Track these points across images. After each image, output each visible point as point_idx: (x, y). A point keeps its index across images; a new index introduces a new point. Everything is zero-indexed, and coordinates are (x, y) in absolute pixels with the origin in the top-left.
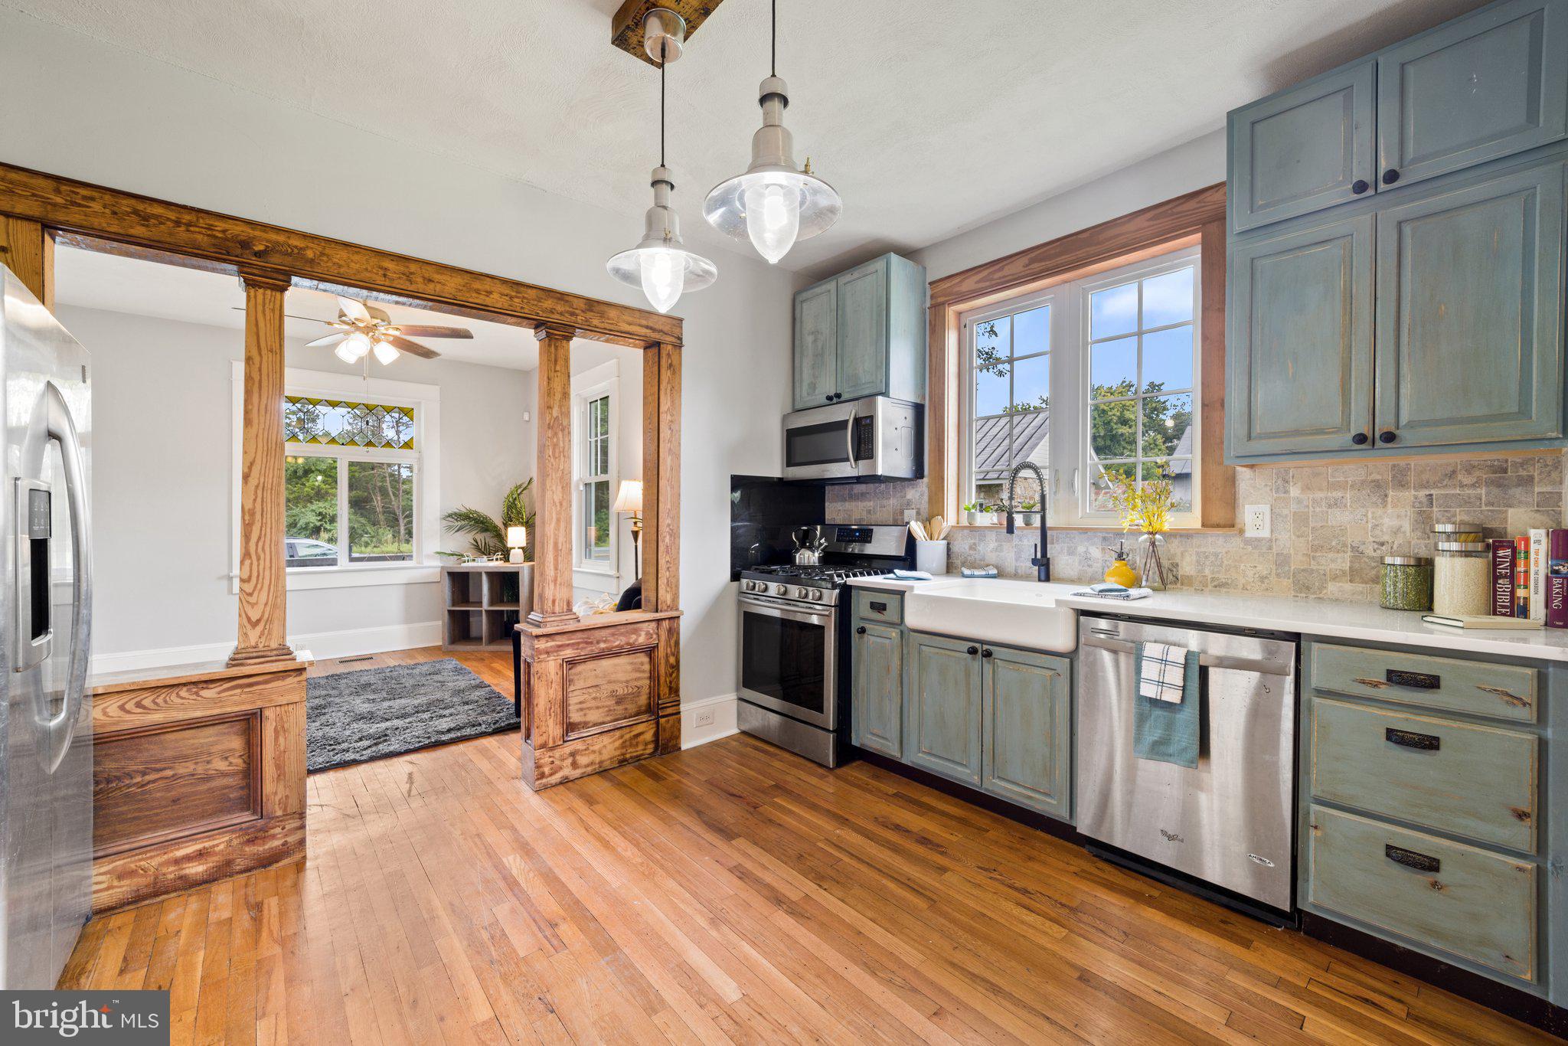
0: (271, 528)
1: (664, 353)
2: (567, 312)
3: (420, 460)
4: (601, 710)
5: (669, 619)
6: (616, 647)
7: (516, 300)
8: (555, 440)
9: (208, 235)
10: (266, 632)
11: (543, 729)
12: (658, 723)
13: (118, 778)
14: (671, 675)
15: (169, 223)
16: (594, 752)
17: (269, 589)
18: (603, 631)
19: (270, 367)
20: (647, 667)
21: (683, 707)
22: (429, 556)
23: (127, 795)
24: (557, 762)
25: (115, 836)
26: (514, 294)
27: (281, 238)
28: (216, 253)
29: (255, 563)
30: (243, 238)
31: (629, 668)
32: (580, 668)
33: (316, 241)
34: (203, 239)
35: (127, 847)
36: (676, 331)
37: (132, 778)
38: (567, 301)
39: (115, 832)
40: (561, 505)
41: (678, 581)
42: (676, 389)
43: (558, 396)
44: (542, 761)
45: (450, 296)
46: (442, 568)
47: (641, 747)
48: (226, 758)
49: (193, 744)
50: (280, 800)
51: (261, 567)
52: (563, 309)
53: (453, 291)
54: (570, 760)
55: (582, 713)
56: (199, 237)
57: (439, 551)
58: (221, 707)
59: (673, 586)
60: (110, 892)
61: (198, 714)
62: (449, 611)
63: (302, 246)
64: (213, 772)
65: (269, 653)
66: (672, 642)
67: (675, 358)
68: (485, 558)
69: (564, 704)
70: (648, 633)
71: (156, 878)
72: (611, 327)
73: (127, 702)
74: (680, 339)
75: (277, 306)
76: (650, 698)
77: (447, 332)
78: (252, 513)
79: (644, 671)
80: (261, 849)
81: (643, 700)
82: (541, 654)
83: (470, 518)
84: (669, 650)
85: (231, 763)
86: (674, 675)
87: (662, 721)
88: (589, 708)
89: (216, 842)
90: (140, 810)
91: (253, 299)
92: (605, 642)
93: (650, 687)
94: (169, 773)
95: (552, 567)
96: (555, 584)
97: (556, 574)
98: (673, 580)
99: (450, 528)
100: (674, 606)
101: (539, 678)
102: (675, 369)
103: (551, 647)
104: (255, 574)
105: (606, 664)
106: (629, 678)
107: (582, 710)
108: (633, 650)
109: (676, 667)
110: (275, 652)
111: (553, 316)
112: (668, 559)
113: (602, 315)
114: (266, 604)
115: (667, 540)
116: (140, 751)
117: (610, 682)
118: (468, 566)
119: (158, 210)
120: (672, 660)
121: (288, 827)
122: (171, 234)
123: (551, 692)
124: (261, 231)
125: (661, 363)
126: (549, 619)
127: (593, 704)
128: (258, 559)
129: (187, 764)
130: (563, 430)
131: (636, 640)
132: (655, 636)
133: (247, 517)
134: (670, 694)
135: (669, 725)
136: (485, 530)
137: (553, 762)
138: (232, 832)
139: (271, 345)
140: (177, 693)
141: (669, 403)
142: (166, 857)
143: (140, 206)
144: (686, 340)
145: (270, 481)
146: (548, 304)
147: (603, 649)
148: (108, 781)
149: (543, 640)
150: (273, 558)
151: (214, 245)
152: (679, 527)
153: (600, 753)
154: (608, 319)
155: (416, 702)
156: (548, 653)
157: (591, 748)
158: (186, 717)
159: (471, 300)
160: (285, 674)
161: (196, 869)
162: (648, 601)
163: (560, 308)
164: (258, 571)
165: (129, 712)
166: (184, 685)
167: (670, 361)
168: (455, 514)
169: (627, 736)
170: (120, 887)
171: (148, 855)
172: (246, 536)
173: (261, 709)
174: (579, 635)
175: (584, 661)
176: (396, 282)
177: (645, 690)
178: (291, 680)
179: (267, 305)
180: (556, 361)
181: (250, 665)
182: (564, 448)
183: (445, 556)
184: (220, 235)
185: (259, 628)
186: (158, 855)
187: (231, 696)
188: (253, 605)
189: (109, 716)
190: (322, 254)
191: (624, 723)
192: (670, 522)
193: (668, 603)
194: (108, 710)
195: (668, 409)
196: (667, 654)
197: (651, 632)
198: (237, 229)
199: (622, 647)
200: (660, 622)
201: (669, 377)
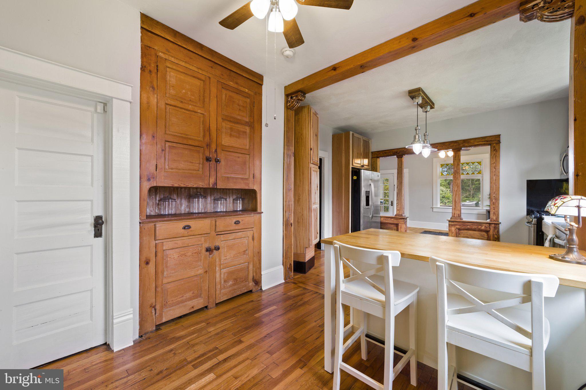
1: (492, 147)
2: (458, 145)
3: (482, 177)
5: (495, 224)
6: (473, 228)
18: (469, 223)
20: (487, 236)
22: (485, 206)
26: (443, 145)
27: (401, 150)
28: (393, 154)
31: (480, 235)
32: (462, 231)
34: (391, 153)
36: (498, 139)
42: (497, 156)
43: (456, 165)
49: (391, 226)
59: (496, 215)
61: (391, 222)
65: (400, 215)
66: (496, 231)
67: (497, 147)
70: (485, 227)
73: (384, 218)
74: (499, 141)
79: (485, 237)
84: (494, 233)
92: (470, 226)
96: (455, 210)
97: (455, 207)
100: (497, 220)
102: (497, 150)
105: (471, 232)
106: (479, 238)
108: (480, 231)
109: (498, 239)
112: (494, 206)
115: (494, 200)
116: (385, 226)
117: (472, 237)
119: (387, 151)
124: (398, 149)
125: (491, 150)
130: (458, 173)
131: (481, 228)
132: (488, 228)
140: (389, 219)
143: (385, 152)
144: (501, 140)
152: (499, 197)
163: (455, 145)
164: (398, 202)
166: (390, 217)
167: (494, 149)
173: (398, 223)
174: (461, 223)
179: (400, 161)
180: (456, 157)
181: (398, 216)
182: (458, 178)
185: (399, 211)
187: (395, 221)
188: (398, 207)
192: (495, 196)
193: (494, 219)
194: (382, 219)
195: (494, 163)
196: (493, 234)
197: (487, 226)
198: (395, 151)
199: (475, 229)
200: (491, 224)
201: (494, 153)
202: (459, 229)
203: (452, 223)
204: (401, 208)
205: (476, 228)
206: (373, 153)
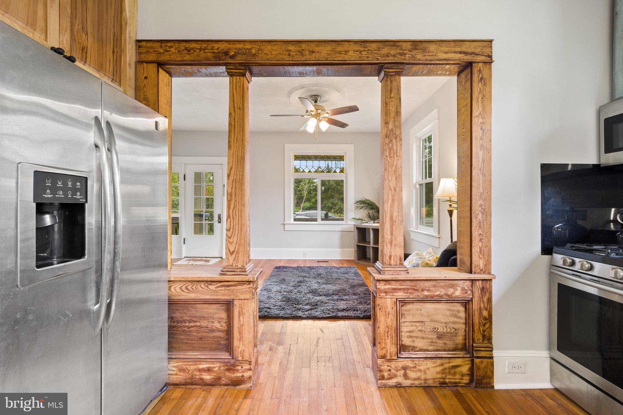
0: (239, 203)
1: (475, 70)
2: (398, 54)
3: (346, 177)
4: (426, 340)
5: (482, 280)
6: (437, 296)
7: (364, 53)
8: (391, 145)
9: (212, 53)
10: (236, 258)
11: (383, 345)
12: (472, 362)
13: (181, 322)
14: (484, 325)
15: (197, 50)
16: (420, 371)
17: (238, 235)
18: (426, 282)
19: (239, 118)
20: (463, 315)
21: (495, 353)
22: (350, 219)
23: (184, 331)
24: (393, 371)
25: (180, 349)
26: (362, 49)
27: (240, 46)
28: (215, 60)
29: (232, 221)
30: (225, 50)
31: (448, 313)
32: (409, 307)
33: (256, 43)
34: (210, 55)
35: (183, 356)
36: (487, 51)
37: (185, 323)
38: (398, 46)
39: (180, 347)
40: (395, 190)
41: (490, 250)
42: (487, 98)
43: (393, 114)
44: (382, 367)
45: (324, 59)
46: (354, 225)
47: (458, 377)
48: (220, 322)
49: (207, 312)
50: (240, 352)
51: (235, 223)
52: (395, 52)
53: (326, 56)
54: (402, 372)
55: (411, 339)
56: (209, 54)
57: (354, 217)
58: (217, 295)
59: (486, 254)
60: (177, 376)
61: (208, 297)
62: (357, 245)
63: (250, 47)
64: (215, 328)
65: (236, 270)
66: (485, 299)
67: (485, 73)
68: (372, 222)
69: (398, 331)
70: (463, 289)
71: (192, 376)
72: (431, 58)
73: (182, 286)
74: (490, 57)
75: (242, 84)
76: (465, 339)
77: (347, 109)
78: (231, 195)
79: (460, 318)
80: (232, 375)
81: (460, 340)
82: (381, 293)
83: (366, 203)
84: (482, 305)
85: (222, 325)
86: (487, 326)
87: (477, 361)
88: (417, 337)
89: (215, 366)
90: (188, 339)
91: (232, 83)
92: (428, 290)
93: (465, 331)
94: (198, 324)
95: (389, 233)
96: (391, 245)
97: (392, 238)
98: (486, 250)
99: (357, 207)
100: (487, 269)
101: (380, 309)
102: (486, 81)
103: (388, 289)
104: (232, 227)
105: (429, 307)
106: (447, 321)
107: (411, 337)
108: (451, 300)
109: (489, 319)
110: (239, 270)
111: (388, 59)
112: (480, 232)
113: (424, 50)
114: (236, 243)
115: (480, 217)
116: (188, 310)
117: (432, 321)
118: (365, 225)
119: (193, 45)
120: (485, 313)
121: (244, 367)
122: (198, 56)
123: (389, 320)
124: (233, 44)
125: (473, 78)
126: (386, 269)
127: (419, 334)
128: (233, 219)
129: (205, 321)
130: (396, 138)
131: (453, 293)
132: (469, 292)
133: (229, 197)
134: (483, 340)
135: (482, 366)
136: (372, 209)
137: (390, 370)
138: (221, 362)
139: (239, 106)
140: (200, 285)
141: (480, 109)
142: (196, 366)
143: (187, 45)
144: (495, 57)
145: (239, 178)
146: (385, 51)
147: (427, 296)
148: (178, 323)
149: (383, 283)
150: (240, 218)
151: (214, 57)
152: (490, 207)
153: (425, 373)
154: (429, 52)
155: (334, 288)
156: (386, 292)
157: (418, 367)
158: (204, 298)
159: (336, 59)
160: (242, 283)
161: (207, 377)
162: (463, 262)
163: (393, 52)
164: (233, 226)
165: (183, 291)
166: (203, 281)
167: (481, 76)
168: (360, 201)
169: (447, 366)
170: (180, 375)
171: (190, 363)
172: (229, 207)
173: (233, 299)
174: (408, 283)
175: (412, 302)
176: (295, 57)
177: (462, 333)
178: (246, 286)
179: (237, 85)
180: (391, 91)
181: (228, 275)
182: (397, 150)
183: (356, 220)
184: (216, 51)
185: (234, 255)
186: (193, 365)
187: (221, 290)
188: (231, 243)
189: (176, 292)
190: (259, 50)
191: (443, 354)
192: (482, 203)
193: (481, 268)
194: (176, 289)
195: (480, 113)
196: (480, 308)
197: (466, 288)
198: (223, 46)
199: (442, 297)
200: (474, 282)
201: (480, 88)
202: (404, 302)
203: (387, 287)
204: (240, 244)
205: (442, 294)
206: (142, 44)
